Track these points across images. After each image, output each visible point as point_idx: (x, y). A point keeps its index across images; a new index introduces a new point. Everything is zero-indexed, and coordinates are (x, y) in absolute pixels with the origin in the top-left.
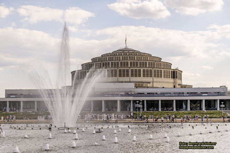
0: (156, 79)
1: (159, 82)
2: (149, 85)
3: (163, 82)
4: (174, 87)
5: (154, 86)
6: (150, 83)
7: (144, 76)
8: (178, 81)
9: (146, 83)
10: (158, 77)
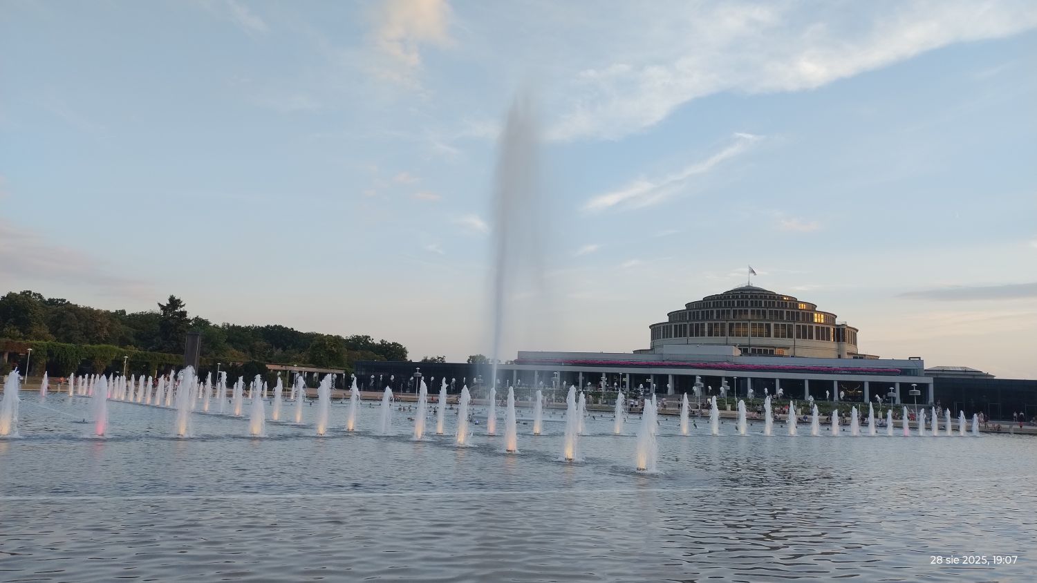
0: (800, 342)
1: (807, 347)
2: (786, 352)
3: (815, 348)
4: (839, 356)
5: (797, 354)
6: (788, 348)
7: (776, 336)
8: (848, 347)
9: (780, 348)
10: (805, 337)
